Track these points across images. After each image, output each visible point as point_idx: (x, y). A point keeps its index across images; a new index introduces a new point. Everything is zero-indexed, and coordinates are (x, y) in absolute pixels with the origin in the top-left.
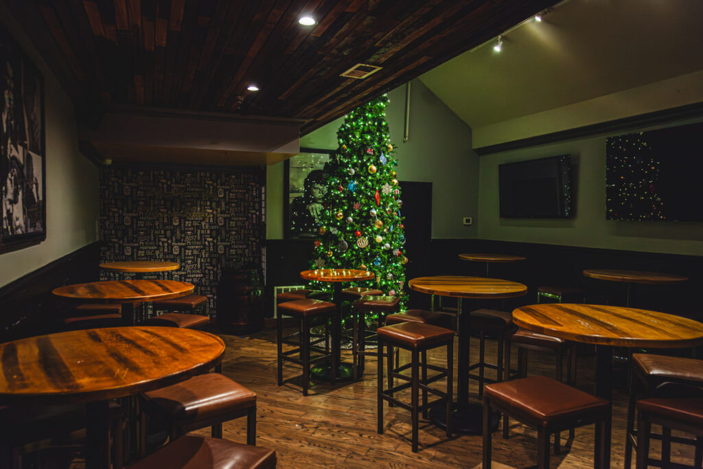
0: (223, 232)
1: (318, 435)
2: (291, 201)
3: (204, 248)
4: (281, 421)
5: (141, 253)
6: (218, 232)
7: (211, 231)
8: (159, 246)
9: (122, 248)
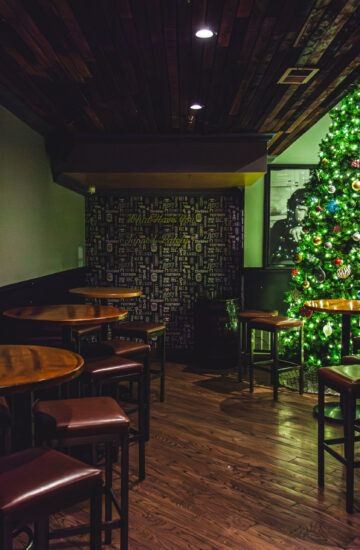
0: (201, 260)
1: (247, 480)
2: (271, 225)
3: (182, 276)
4: (215, 460)
5: (122, 280)
6: (196, 259)
7: (189, 257)
8: (138, 273)
9: (105, 274)
